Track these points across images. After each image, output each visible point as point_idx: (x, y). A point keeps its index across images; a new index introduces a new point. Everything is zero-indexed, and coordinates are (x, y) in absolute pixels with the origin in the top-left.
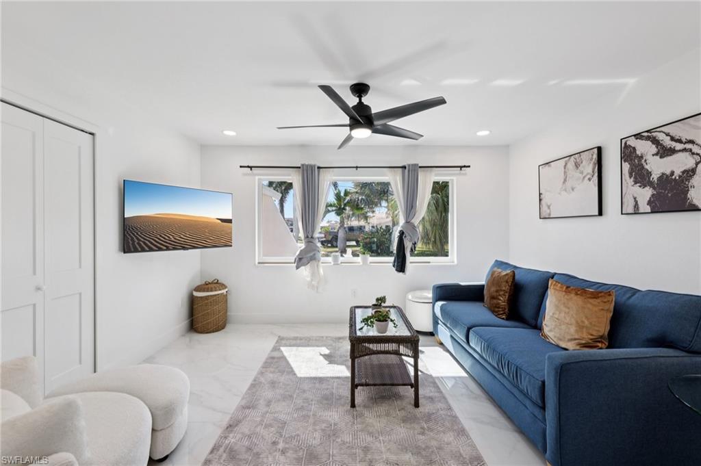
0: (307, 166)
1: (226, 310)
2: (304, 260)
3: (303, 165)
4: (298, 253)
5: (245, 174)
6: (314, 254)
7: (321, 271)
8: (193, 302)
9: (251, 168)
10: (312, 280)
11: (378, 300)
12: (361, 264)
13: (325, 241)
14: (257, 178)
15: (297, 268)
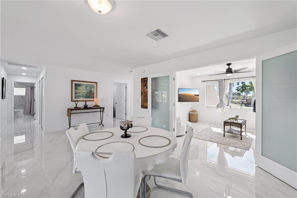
0: (220, 80)
1: (197, 118)
2: (219, 106)
3: (219, 80)
4: (217, 104)
5: (202, 83)
6: (222, 105)
7: (225, 110)
8: (190, 115)
9: (204, 81)
10: (222, 112)
11: (236, 116)
12: (240, 109)
13: (246, 104)
14: (206, 84)
15: (217, 108)
